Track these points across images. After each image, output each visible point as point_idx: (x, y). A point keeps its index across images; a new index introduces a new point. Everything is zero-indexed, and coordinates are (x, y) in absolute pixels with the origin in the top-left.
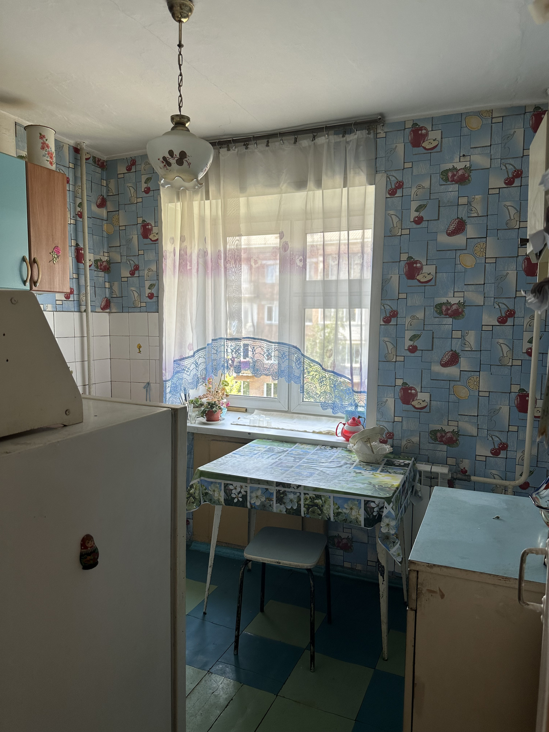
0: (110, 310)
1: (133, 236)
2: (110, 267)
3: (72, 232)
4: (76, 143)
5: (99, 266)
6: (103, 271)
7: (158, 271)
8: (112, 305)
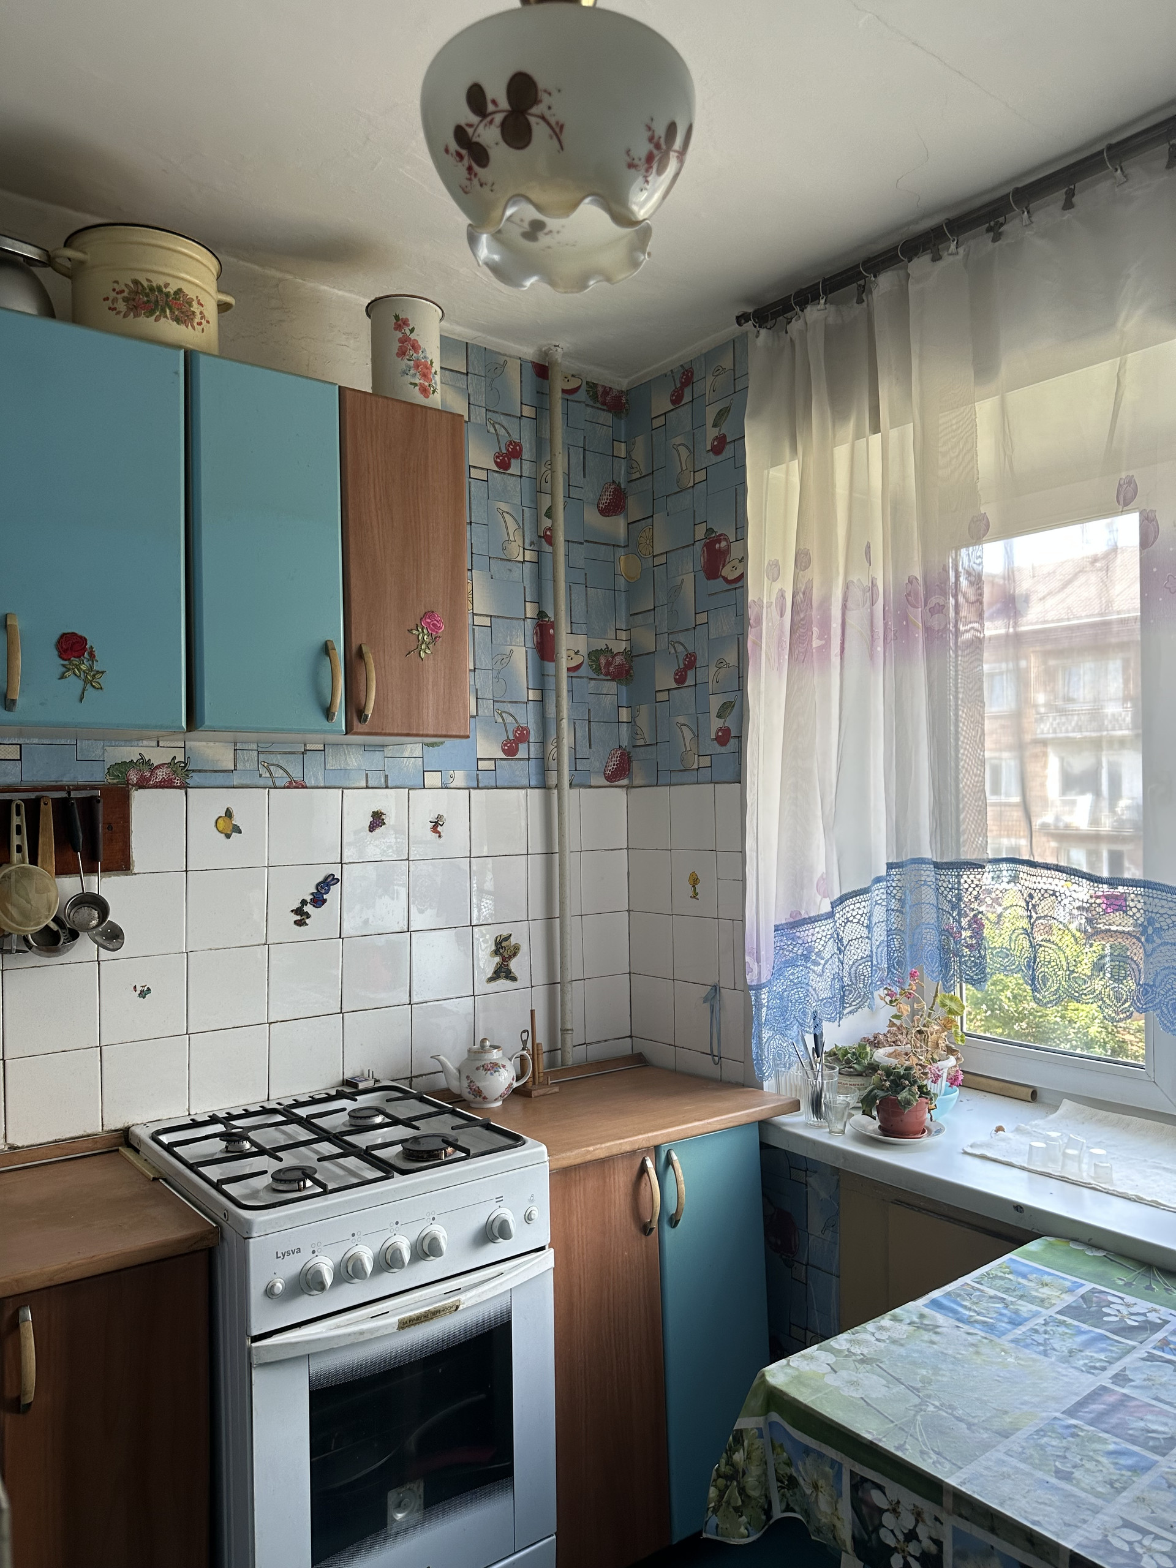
0: (631, 780)
1: (684, 577)
2: (631, 668)
3: (527, 583)
4: (540, 350)
5: (602, 666)
6: (613, 680)
7: (741, 665)
8: (635, 765)
